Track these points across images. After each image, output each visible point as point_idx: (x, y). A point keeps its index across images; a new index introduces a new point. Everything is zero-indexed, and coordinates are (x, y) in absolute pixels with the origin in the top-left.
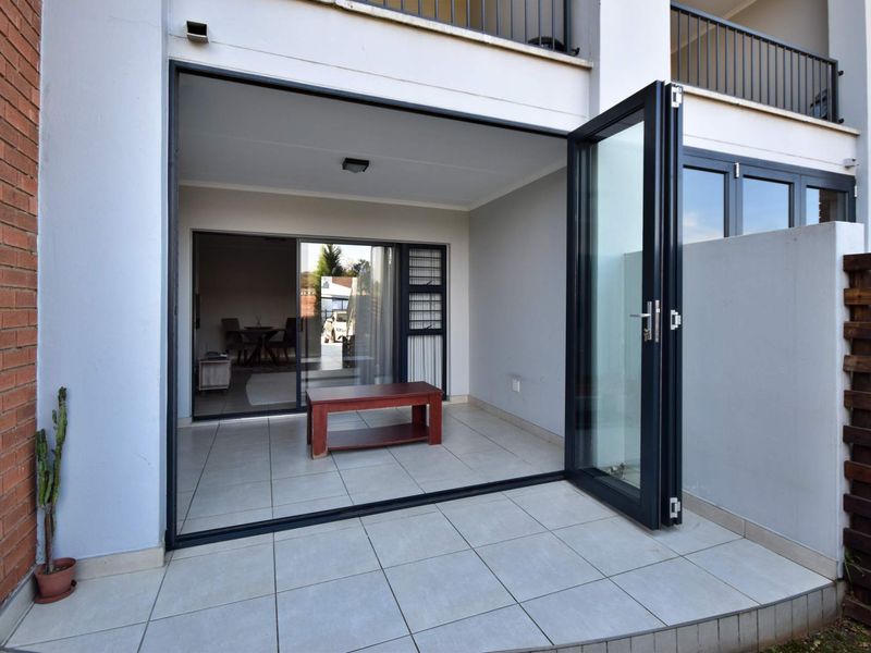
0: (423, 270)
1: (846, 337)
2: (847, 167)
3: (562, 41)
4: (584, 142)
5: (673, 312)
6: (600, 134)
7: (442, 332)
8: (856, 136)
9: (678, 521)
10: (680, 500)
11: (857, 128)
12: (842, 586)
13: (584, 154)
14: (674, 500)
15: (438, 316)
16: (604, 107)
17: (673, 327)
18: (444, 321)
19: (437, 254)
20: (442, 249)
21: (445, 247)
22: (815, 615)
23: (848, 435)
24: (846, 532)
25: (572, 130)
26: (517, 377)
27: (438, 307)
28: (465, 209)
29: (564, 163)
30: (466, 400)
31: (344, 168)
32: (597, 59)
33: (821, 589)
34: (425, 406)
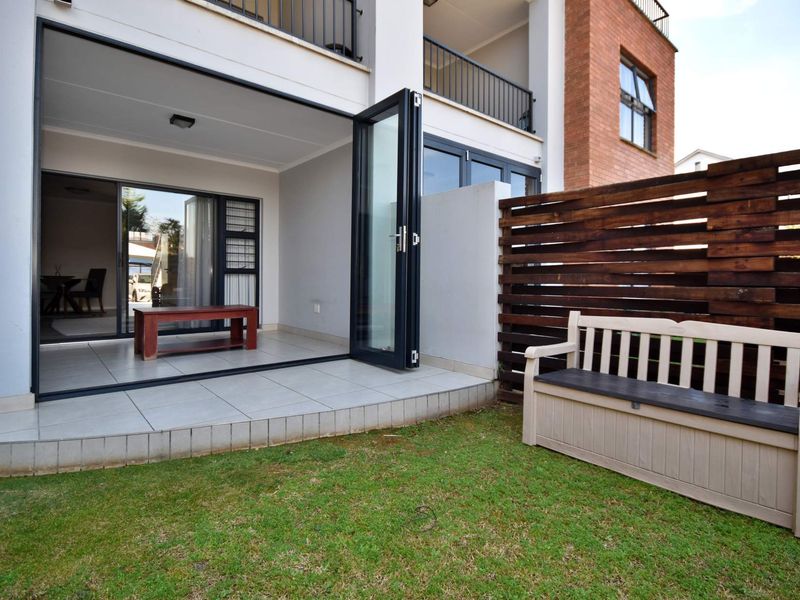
0: (238, 219)
1: (500, 245)
2: (537, 162)
3: (350, 49)
4: (363, 123)
5: (415, 234)
6: (373, 119)
7: (256, 272)
8: (541, 142)
9: (416, 365)
10: (418, 352)
11: (542, 137)
12: (497, 384)
13: (364, 131)
14: (414, 352)
15: (252, 259)
16: (378, 100)
17: (414, 244)
18: (257, 262)
19: (251, 207)
20: (256, 203)
21: (259, 201)
22: (482, 398)
23: (501, 299)
24: (499, 353)
25: (356, 114)
26: (317, 301)
27: (252, 251)
28: (276, 171)
29: (350, 139)
30: (276, 328)
31: (172, 123)
32: (373, 67)
33: (485, 384)
34: (242, 319)
